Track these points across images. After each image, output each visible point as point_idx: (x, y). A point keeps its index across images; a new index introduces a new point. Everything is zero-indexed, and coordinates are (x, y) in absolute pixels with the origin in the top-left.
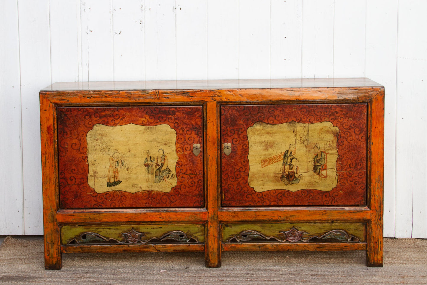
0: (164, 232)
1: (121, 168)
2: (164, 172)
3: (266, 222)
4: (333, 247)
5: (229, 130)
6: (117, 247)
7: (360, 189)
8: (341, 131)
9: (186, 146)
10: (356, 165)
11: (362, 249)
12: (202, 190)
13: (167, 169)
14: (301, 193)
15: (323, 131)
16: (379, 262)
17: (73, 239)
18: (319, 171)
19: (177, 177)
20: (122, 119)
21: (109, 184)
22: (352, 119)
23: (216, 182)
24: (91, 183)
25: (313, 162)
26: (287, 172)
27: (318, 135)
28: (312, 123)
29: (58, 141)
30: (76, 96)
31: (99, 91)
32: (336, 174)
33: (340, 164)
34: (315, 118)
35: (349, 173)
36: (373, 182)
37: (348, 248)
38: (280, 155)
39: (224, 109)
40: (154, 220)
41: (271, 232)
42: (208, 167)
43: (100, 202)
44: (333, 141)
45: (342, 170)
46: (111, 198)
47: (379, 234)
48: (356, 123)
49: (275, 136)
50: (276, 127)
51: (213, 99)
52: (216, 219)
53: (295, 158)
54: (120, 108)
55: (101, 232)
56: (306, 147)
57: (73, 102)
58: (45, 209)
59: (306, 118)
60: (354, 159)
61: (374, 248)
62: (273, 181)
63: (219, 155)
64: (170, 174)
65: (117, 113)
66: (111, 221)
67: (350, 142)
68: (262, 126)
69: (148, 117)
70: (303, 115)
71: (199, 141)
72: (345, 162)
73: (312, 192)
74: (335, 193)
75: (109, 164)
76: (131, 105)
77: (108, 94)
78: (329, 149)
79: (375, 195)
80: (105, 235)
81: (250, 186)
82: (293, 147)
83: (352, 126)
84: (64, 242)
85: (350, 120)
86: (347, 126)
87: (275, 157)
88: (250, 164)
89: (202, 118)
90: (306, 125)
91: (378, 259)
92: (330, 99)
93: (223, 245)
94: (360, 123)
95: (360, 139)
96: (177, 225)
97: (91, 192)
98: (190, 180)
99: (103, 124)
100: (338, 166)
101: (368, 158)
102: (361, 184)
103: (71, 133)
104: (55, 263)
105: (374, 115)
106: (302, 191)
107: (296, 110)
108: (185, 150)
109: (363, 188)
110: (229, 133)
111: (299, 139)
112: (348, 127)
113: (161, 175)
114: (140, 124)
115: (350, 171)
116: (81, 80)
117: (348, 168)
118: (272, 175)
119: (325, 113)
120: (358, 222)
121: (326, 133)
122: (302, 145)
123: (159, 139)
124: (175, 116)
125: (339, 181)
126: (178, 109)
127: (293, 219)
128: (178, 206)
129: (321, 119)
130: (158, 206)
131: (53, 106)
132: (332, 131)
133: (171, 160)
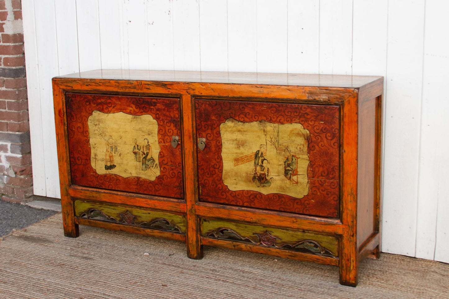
0: (152, 218)
1: (115, 153)
2: (149, 161)
3: (239, 222)
4: (304, 258)
5: (203, 125)
6: (115, 226)
7: (332, 200)
8: (312, 135)
9: (166, 137)
10: (328, 174)
11: (334, 265)
12: (182, 182)
13: (152, 158)
14: (272, 197)
15: (294, 134)
16: (351, 281)
17: (84, 213)
18: (290, 175)
19: (160, 166)
20: (114, 107)
21: (107, 167)
22: (323, 122)
23: (193, 176)
24: (93, 165)
25: (284, 166)
26: (258, 174)
27: (289, 138)
28: (282, 123)
29: (67, 124)
30: (78, 84)
31: (94, 80)
32: (307, 181)
33: (311, 170)
34: (285, 118)
35: (321, 182)
36: (345, 194)
37: (320, 261)
38: (252, 155)
39: (197, 103)
40: (142, 205)
41: (246, 233)
42: (185, 160)
43: (100, 183)
44: (303, 145)
45: (313, 177)
46: (108, 180)
47: (351, 251)
48: (327, 127)
49: (246, 134)
50: (247, 125)
51: (187, 92)
52: (194, 212)
53: (266, 160)
54: (112, 97)
55: (103, 210)
56: (277, 149)
57: (76, 89)
58: (61, 184)
59: (276, 118)
60: (326, 167)
61: (346, 265)
62: (245, 182)
63: (195, 149)
64: (154, 163)
65: (109, 101)
66: (109, 201)
67: (321, 147)
68: (233, 123)
69: (134, 106)
70: (273, 115)
71: (177, 134)
72: (317, 169)
73: (283, 197)
74: (306, 202)
75: (106, 149)
76: (120, 94)
77: (101, 82)
78: (300, 153)
79: (347, 209)
80: (106, 213)
81: (224, 184)
82: (264, 148)
83: (323, 130)
84: (77, 214)
85: (322, 123)
86: (318, 129)
87: (246, 156)
88: (224, 162)
89: (179, 111)
90: (276, 125)
91: (350, 278)
92: (299, 98)
93: (202, 238)
94: (332, 128)
95: (332, 145)
96: (162, 213)
97: (93, 173)
98: (171, 172)
99: (100, 111)
100: (309, 173)
101: (341, 168)
102: (333, 194)
103: (76, 117)
104: (71, 232)
105: (346, 120)
106: (274, 195)
107: (265, 108)
108: (165, 142)
109: (335, 199)
110: (203, 128)
111: (270, 140)
112: (319, 131)
113: (146, 163)
114: (128, 113)
115: (323, 179)
116: (123, 68)
117: (320, 176)
118: (244, 175)
119: (295, 114)
120: (331, 236)
121: (297, 136)
122: (273, 146)
123: (144, 129)
124: (156, 107)
125: (311, 189)
126: (159, 100)
127: (264, 223)
128: (162, 195)
129: (291, 120)
130: (145, 192)
131: (62, 92)
132: (303, 134)
133: (155, 150)
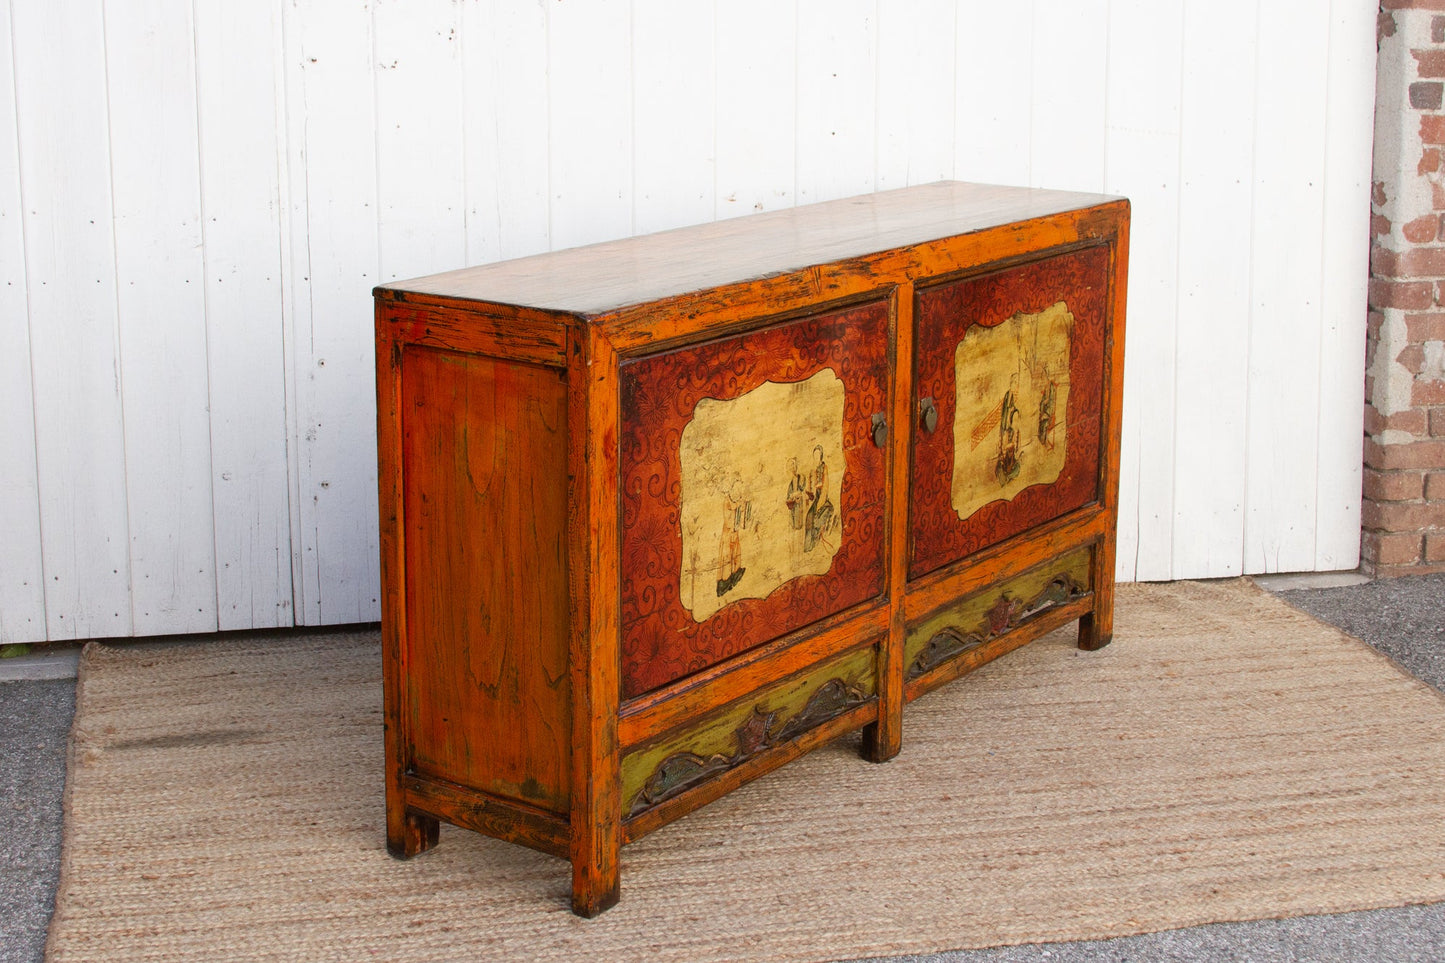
0: (809, 695)
2: (821, 515)
3: (969, 597)
5: (929, 360)
7: (1091, 463)
8: (1076, 323)
9: (859, 424)
10: (1089, 404)
12: (882, 545)
13: (827, 504)
14: (1020, 501)
15: (1055, 328)
17: (642, 790)
18: (1045, 433)
20: (749, 372)
21: (722, 585)
22: (1090, 288)
23: (906, 514)
24: (686, 597)
25: (1039, 413)
26: (1004, 452)
27: (1049, 341)
28: (1042, 309)
29: (621, 478)
31: (712, 291)
32: (1065, 434)
33: (1071, 407)
34: (1047, 296)
35: (1081, 426)
39: (923, 302)
41: (973, 620)
42: (894, 475)
43: (702, 651)
44: (1065, 351)
45: (1073, 422)
46: (723, 629)
48: (1094, 297)
49: (993, 358)
50: (996, 333)
51: (908, 276)
52: (902, 618)
53: (1017, 410)
54: (748, 338)
56: (1032, 376)
57: (661, 337)
59: (1035, 300)
60: (1089, 390)
62: (985, 483)
63: (911, 437)
64: (831, 516)
65: (740, 354)
66: (726, 701)
67: (1086, 346)
68: (976, 336)
69: (797, 355)
70: (1031, 293)
71: (880, 404)
72: (1078, 401)
73: (1035, 492)
74: (1062, 485)
75: (722, 523)
76: (767, 322)
77: (729, 295)
78: (1060, 372)
79: (1111, 471)
80: (702, 752)
81: (954, 508)
82: (1015, 382)
83: (1090, 305)
84: (624, 809)
85: (1088, 290)
86: (1083, 306)
87: (989, 416)
88: (956, 447)
90: (1034, 316)
94: (1099, 296)
95: (1097, 336)
97: (685, 626)
98: (864, 524)
99: (714, 398)
100: (1069, 414)
102: (1093, 449)
103: (649, 444)
104: (612, 882)
105: (1118, 271)
106: (1022, 494)
107: (1023, 280)
108: (857, 439)
109: (1094, 458)
110: (929, 368)
111: (1024, 358)
112: (1085, 309)
113: (815, 525)
114: (782, 380)
115: (1083, 420)
117: (1081, 415)
118: (984, 466)
119: (1059, 281)
121: (1058, 332)
122: (1027, 371)
123: (816, 418)
124: (844, 339)
125: (1068, 451)
126: (849, 317)
128: (840, 607)
129: (1054, 298)
130: (808, 620)
131: (618, 360)
132: (1066, 325)
